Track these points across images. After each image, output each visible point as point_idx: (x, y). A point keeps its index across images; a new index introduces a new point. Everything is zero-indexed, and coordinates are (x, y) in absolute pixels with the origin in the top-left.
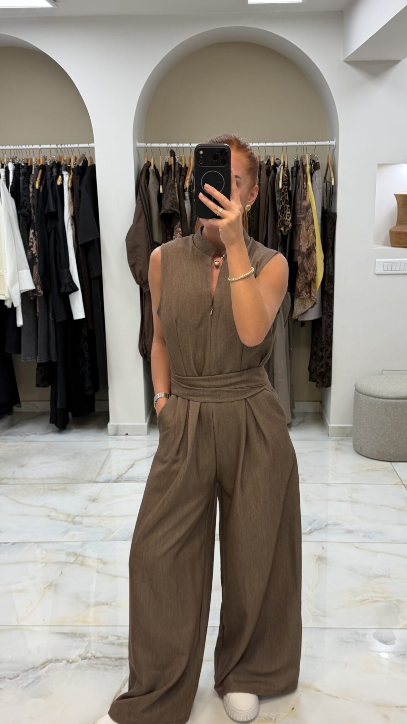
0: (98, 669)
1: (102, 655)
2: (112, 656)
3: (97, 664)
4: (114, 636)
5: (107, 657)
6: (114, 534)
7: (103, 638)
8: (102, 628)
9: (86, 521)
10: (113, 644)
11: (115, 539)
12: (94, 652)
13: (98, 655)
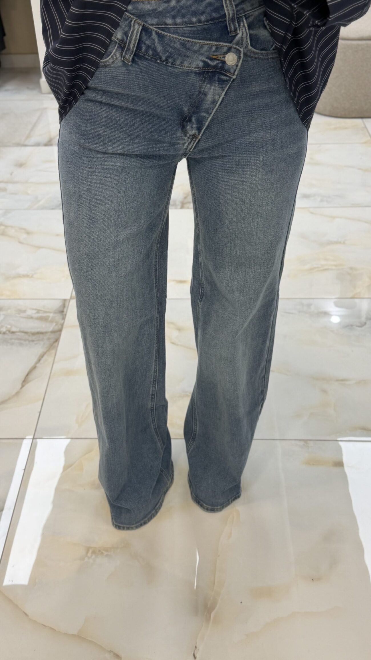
0: (12, 344)
1: (18, 330)
2: (29, 331)
3: (11, 339)
4: (33, 309)
5: (23, 332)
6: (41, 203)
7: (20, 311)
8: (21, 302)
9: (10, 187)
10: (32, 318)
11: (43, 208)
12: (9, 327)
13: (14, 329)
